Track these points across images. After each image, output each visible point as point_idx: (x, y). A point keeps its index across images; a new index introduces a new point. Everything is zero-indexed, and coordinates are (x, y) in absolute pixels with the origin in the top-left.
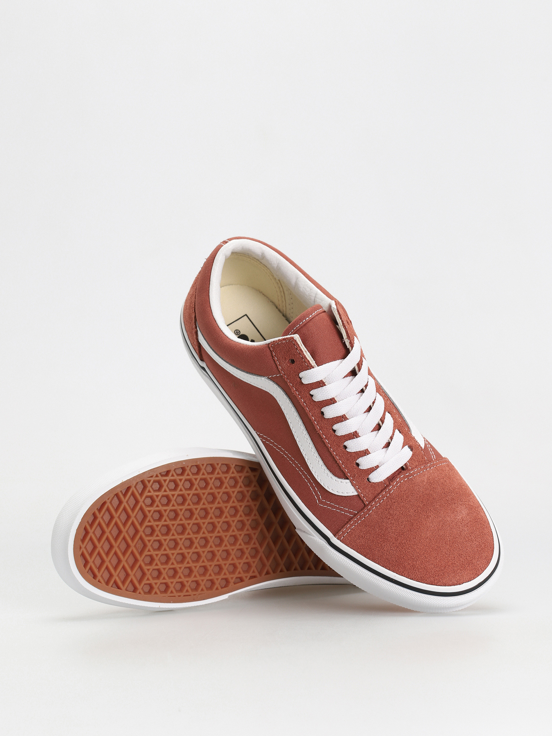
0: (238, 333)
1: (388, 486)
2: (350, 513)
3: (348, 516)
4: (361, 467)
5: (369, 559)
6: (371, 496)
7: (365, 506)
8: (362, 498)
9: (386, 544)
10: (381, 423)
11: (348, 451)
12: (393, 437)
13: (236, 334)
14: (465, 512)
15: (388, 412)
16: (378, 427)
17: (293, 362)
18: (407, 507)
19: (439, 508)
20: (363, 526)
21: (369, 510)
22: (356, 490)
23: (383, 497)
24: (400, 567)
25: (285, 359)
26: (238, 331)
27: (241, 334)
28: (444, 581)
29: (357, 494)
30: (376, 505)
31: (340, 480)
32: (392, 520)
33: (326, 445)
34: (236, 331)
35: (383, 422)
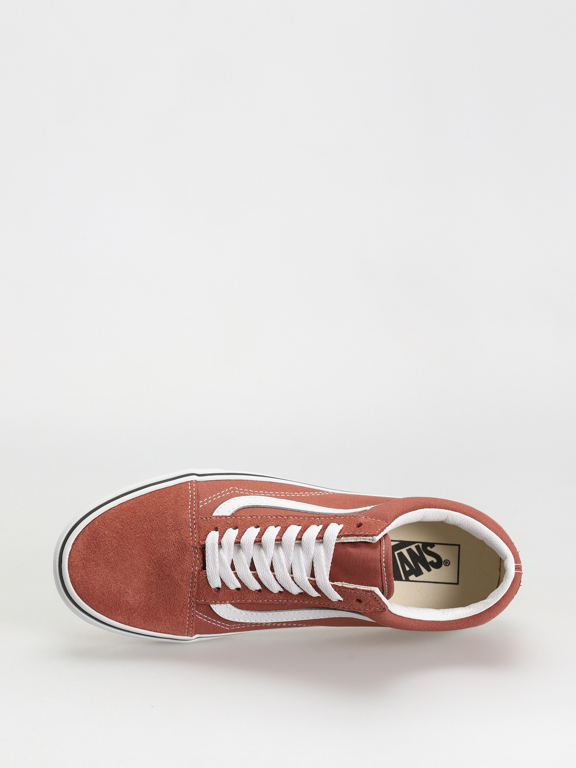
0: (446, 564)
4: (230, 529)
10: (254, 572)
11: (251, 526)
12: (236, 578)
13: (446, 561)
14: (132, 601)
15: (260, 589)
16: (253, 567)
19: (151, 579)
22: (217, 517)
26: (447, 564)
27: (443, 565)
29: (213, 515)
34: (449, 563)
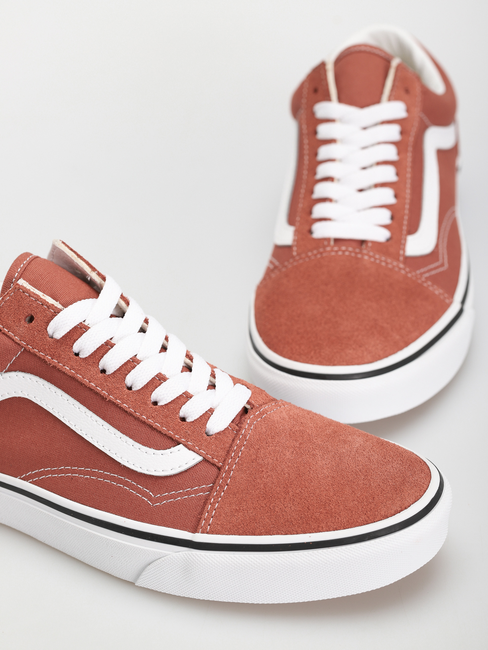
1: (238, 431)
2: (203, 490)
3: (203, 495)
4: (189, 420)
5: (261, 534)
6: (222, 453)
7: (219, 469)
8: (211, 460)
9: (275, 503)
10: (189, 362)
11: (161, 406)
12: (215, 373)
16: (188, 367)
17: (31, 319)
18: (279, 450)
20: (231, 496)
21: (229, 472)
22: (198, 453)
23: (239, 447)
24: (311, 522)
25: (20, 320)
28: (383, 513)
29: (200, 458)
30: (234, 461)
31: (168, 451)
32: (268, 472)
33: (126, 412)
35: (191, 359)
